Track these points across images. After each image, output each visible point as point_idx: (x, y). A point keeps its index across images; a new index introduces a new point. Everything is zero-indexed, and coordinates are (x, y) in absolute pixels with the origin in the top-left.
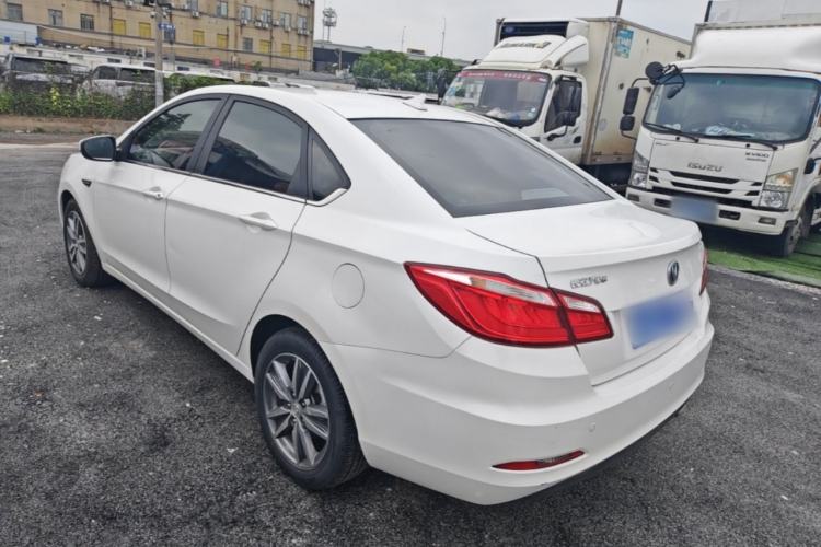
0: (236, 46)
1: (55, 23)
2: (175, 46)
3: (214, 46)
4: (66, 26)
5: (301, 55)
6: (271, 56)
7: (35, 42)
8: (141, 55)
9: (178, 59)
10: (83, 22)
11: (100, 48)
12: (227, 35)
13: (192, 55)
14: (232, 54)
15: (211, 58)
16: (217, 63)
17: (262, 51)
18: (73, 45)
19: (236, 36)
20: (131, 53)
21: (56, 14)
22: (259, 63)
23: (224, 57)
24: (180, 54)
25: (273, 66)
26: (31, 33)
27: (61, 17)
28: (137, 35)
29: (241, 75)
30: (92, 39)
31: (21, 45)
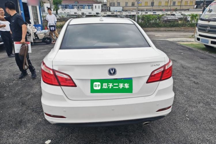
0: (170, 5)
1: (126, 5)
2: (153, 7)
3: (164, 5)
4: (128, 6)
5: (191, 4)
6: (181, 6)
7: (121, 11)
8: (144, 11)
9: (153, 10)
10: (132, 4)
11: (135, 10)
12: (168, 2)
13: (157, 9)
14: (169, 7)
15: (162, 9)
16: (164, 10)
17: (178, 5)
18: (129, 10)
19: (171, 2)
20: (142, 10)
21: (126, 3)
22: (176, 8)
23: (166, 8)
24: (154, 9)
25: (181, 9)
26: (121, 8)
27: (128, 4)
28: (144, 5)
29: (171, 13)
30: (133, 8)
31: (119, 12)
